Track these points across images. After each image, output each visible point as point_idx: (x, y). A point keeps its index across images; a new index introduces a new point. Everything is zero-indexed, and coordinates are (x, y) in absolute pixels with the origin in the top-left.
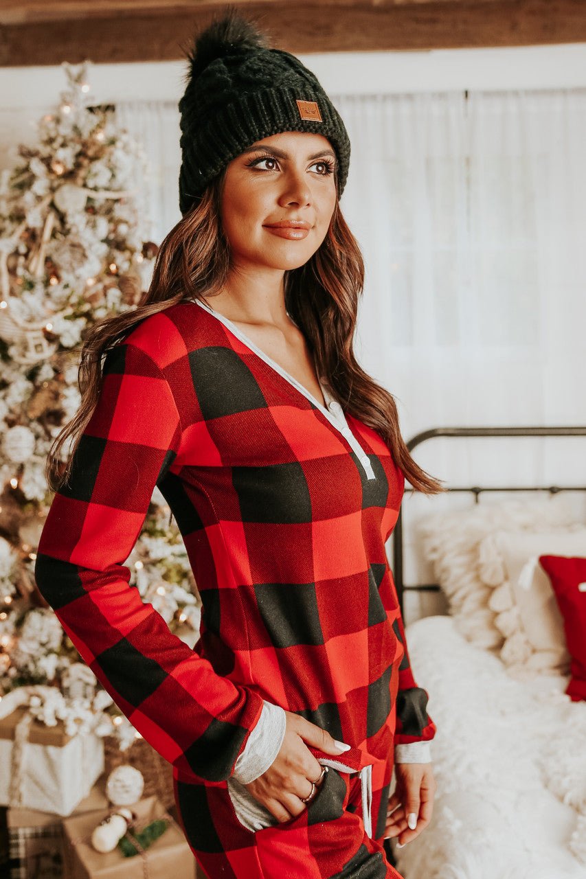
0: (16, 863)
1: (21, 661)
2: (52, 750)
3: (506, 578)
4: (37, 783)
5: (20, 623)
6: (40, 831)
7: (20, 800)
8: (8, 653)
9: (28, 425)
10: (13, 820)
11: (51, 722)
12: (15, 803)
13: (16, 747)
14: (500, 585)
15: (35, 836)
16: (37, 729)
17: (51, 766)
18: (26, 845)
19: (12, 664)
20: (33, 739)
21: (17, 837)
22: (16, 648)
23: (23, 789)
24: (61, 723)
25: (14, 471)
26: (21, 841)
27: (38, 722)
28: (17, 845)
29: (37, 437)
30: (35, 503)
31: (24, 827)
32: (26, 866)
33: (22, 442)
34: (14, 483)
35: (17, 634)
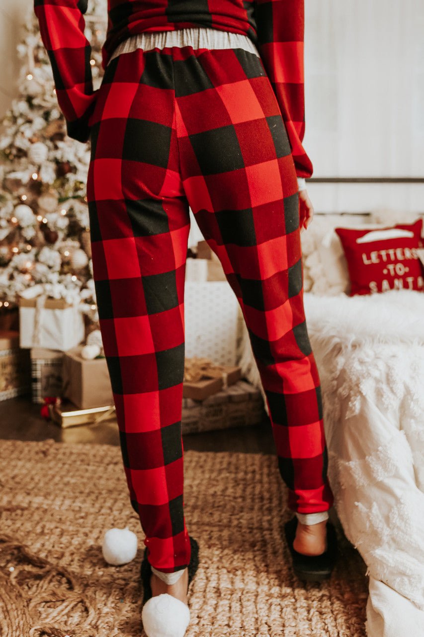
0: (36, 380)
1: (38, 276)
2: (58, 312)
3: (316, 248)
4: (48, 332)
5: (37, 255)
6: (49, 362)
7: (38, 342)
8: (30, 273)
9: (44, 142)
10: (34, 355)
11: (57, 296)
12: (35, 345)
13: (37, 312)
14: (311, 253)
15: (46, 365)
16: (50, 301)
17: (57, 321)
18: (41, 370)
19: (33, 279)
20: (47, 307)
21: (36, 364)
22: (34, 268)
23: (41, 335)
24: (62, 298)
25: (36, 169)
26: (39, 367)
27: (50, 298)
28: (36, 370)
29: (49, 149)
30: (48, 185)
31: (40, 359)
32: (41, 382)
33: (40, 152)
34: (35, 177)
35: (36, 260)
